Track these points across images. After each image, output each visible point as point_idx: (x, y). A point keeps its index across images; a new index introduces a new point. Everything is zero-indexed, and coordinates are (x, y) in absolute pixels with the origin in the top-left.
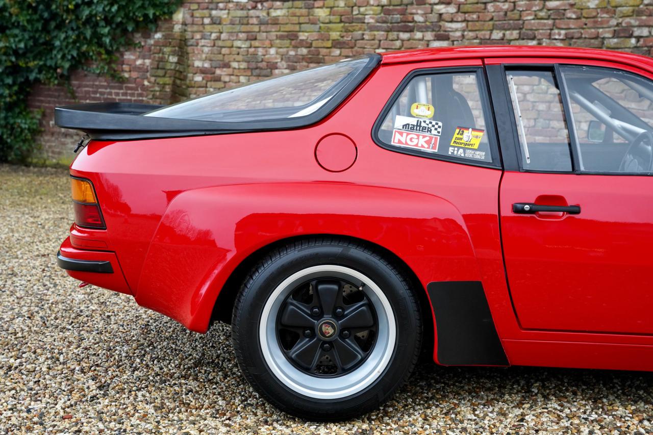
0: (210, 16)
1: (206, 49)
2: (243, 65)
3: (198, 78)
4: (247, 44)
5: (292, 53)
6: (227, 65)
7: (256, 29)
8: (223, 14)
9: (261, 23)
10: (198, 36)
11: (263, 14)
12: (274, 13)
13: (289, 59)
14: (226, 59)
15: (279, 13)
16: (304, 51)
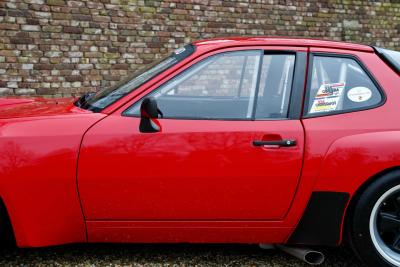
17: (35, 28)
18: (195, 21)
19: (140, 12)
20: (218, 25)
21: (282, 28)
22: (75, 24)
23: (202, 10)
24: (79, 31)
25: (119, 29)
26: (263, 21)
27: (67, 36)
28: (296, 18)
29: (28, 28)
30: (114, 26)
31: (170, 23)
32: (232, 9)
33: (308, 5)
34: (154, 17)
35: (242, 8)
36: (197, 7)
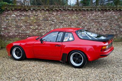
0: (6, 18)
1: (5, 24)
2: (15, 27)
3: (3, 29)
4: (16, 23)
5: (26, 24)
6: (11, 27)
7: (18, 21)
8: (10, 18)
9: (19, 20)
10: (3, 22)
11: (19, 18)
12: (22, 18)
13: (25, 25)
14: (10, 26)
15: (23, 18)
16: (29, 24)
17: (54, 23)
18: (88, 19)
19: (75, 18)
20: (94, 20)
21: (111, 19)
22: (61, 21)
23: (90, 17)
24: (62, 23)
25: (71, 22)
26: (106, 18)
27: (60, 24)
28: (115, 17)
29: (52, 23)
30: (69, 21)
31: (82, 20)
32: (97, 16)
33: (119, 14)
34: (78, 19)
35: (100, 16)
36: (88, 16)
